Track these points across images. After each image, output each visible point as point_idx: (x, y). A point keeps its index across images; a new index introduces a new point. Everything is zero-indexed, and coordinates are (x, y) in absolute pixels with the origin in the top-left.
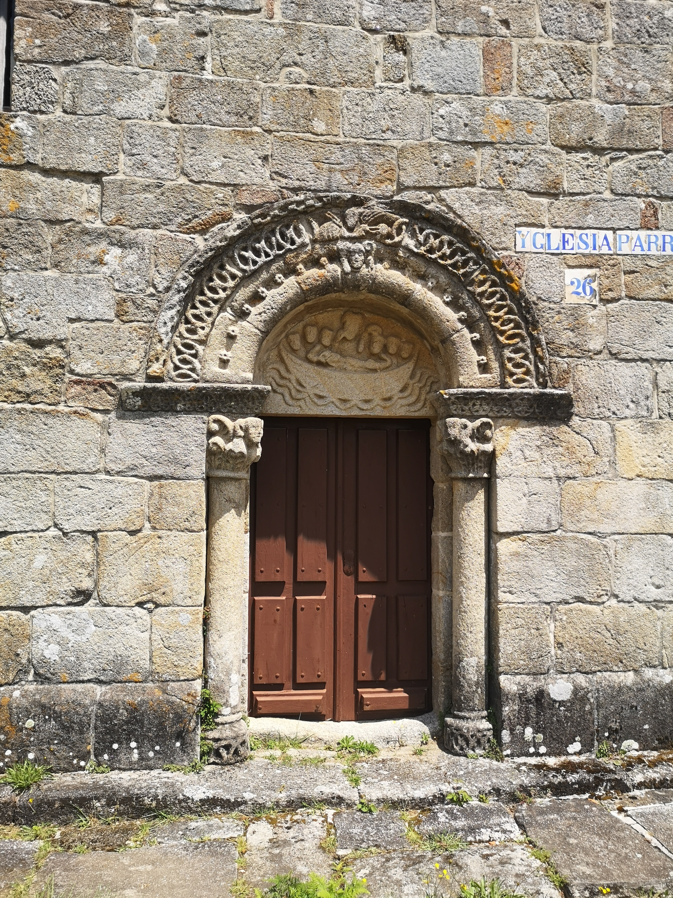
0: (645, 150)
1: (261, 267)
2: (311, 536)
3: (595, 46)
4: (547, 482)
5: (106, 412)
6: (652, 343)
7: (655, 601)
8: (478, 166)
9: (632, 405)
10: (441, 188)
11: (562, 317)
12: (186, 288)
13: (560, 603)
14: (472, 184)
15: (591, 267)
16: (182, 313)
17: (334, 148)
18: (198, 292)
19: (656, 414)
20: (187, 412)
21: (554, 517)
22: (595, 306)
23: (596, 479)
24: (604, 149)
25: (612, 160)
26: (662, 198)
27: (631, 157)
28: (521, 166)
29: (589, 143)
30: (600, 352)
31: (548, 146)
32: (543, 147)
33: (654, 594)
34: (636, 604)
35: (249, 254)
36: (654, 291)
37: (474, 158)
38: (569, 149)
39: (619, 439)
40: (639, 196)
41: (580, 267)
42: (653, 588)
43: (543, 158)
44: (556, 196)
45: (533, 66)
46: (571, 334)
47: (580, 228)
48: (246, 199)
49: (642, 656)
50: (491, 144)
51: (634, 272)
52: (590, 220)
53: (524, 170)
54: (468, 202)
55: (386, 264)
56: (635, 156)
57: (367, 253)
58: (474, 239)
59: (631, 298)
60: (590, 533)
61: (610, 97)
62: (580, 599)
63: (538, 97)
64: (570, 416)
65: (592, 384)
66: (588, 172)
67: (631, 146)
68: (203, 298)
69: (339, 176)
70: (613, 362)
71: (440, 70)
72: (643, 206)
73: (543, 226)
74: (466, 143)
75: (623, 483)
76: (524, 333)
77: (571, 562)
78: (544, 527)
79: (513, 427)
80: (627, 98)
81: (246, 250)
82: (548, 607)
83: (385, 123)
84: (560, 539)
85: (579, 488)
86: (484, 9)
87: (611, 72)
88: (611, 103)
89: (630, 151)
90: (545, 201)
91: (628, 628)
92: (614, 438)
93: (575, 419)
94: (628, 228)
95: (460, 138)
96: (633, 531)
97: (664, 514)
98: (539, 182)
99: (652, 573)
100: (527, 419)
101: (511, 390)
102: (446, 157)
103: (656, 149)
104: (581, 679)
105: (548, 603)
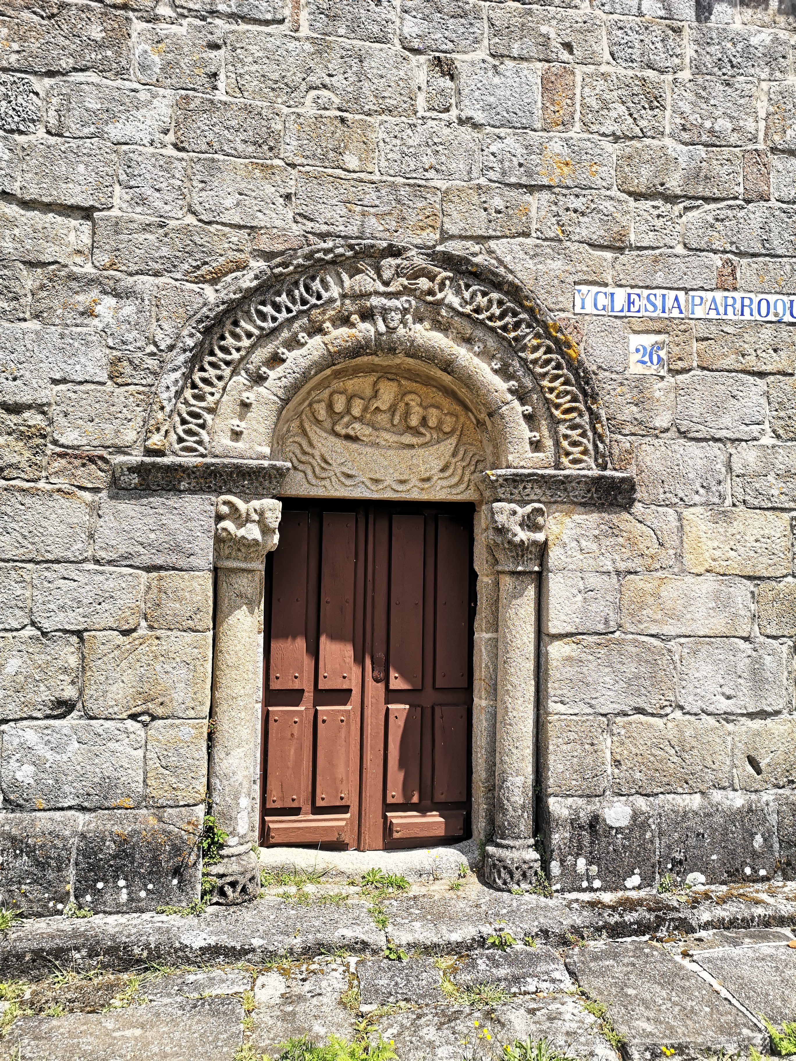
0: (724, 199)
1: (281, 324)
2: (335, 637)
3: (670, 77)
4: (605, 577)
5: (96, 490)
6: (726, 420)
7: (725, 713)
8: (533, 213)
9: (702, 491)
10: (490, 238)
11: (625, 389)
12: (193, 348)
13: (617, 715)
14: (526, 235)
15: (659, 332)
16: (187, 376)
17: (369, 188)
18: (207, 351)
19: (728, 501)
20: (193, 492)
21: (612, 616)
22: (662, 378)
23: (659, 574)
24: (677, 197)
25: (686, 209)
26: (741, 254)
27: (707, 207)
28: (583, 214)
29: (661, 189)
30: (667, 430)
31: (614, 192)
32: (608, 193)
33: (724, 705)
34: (704, 716)
35: (268, 309)
36: (730, 361)
37: (528, 203)
38: (637, 196)
39: (687, 529)
40: (715, 252)
41: (647, 332)
42: (723, 699)
43: (608, 206)
44: (621, 250)
45: (599, 98)
46: (635, 409)
47: (647, 287)
48: (265, 244)
49: (709, 776)
50: (549, 187)
51: (707, 339)
52: (659, 278)
53: (585, 219)
54: (521, 255)
55: (427, 324)
56: (713, 206)
57: (405, 311)
58: (527, 298)
59: (704, 368)
60: (652, 636)
61: (686, 136)
62: (640, 711)
63: (604, 135)
64: (632, 502)
65: (657, 467)
66: (659, 223)
67: (708, 194)
68: (213, 359)
69: (373, 220)
70: (682, 441)
71: (492, 99)
72: (720, 263)
73: (606, 285)
74: (521, 186)
75: (689, 579)
76: (582, 407)
77: (631, 668)
78: (601, 627)
79: (568, 514)
80: (704, 138)
81: (263, 303)
82: (604, 719)
83: (428, 160)
84: (619, 642)
85: (641, 584)
86: (544, 29)
87: (687, 108)
88: (686, 144)
89: (706, 200)
90: (609, 255)
91: (694, 744)
92: (681, 528)
93: (638, 506)
94: (702, 289)
95: (513, 180)
96: (701, 633)
97: (736, 615)
98: (602, 233)
99: (722, 682)
100: (583, 505)
101: (567, 472)
102: (498, 202)
103: (736, 198)
104: (641, 803)
105: (603, 715)
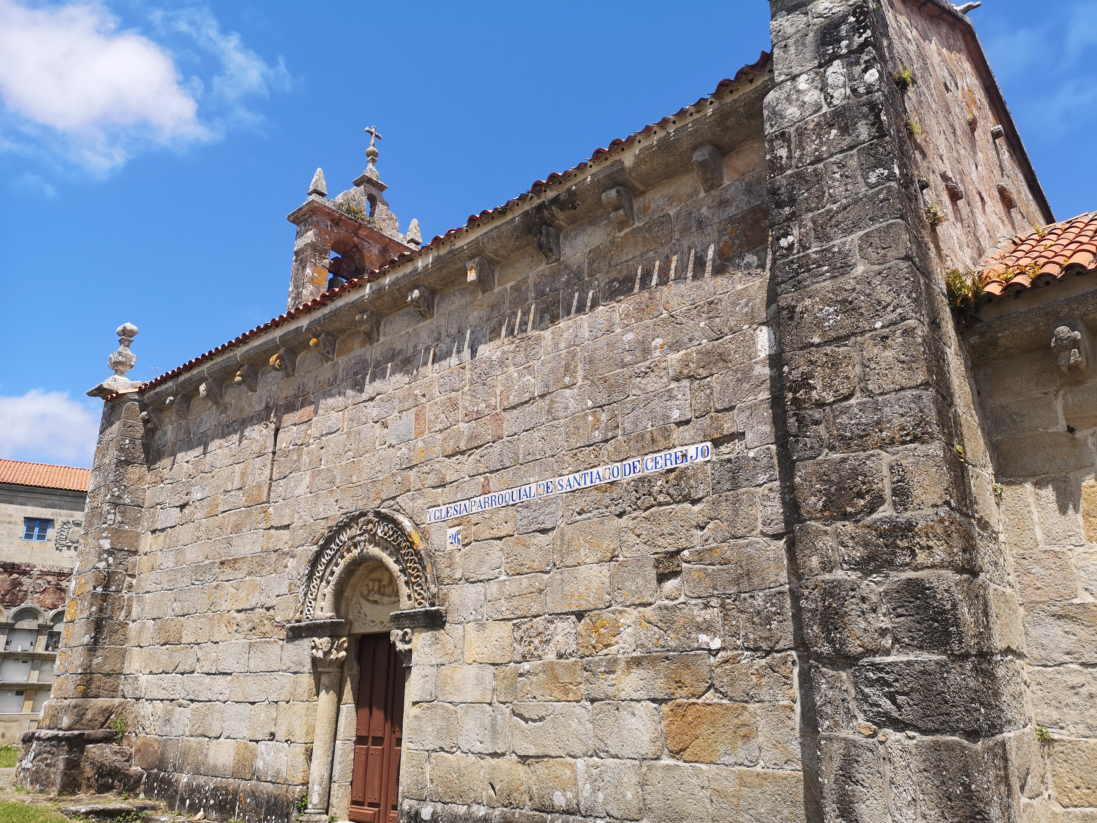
0: (484, 445)
1: (332, 557)
3: (460, 392)
4: (432, 668)
5: (283, 640)
6: (484, 569)
7: (479, 753)
8: (412, 479)
9: (474, 612)
10: (397, 496)
11: (445, 559)
13: (433, 751)
14: (409, 491)
15: (459, 525)
16: (308, 586)
17: (359, 488)
19: (485, 618)
20: (306, 637)
21: (434, 691)
22: (460, 550)
23: (454, 665)
24: (465, 451)
25: (469, 456)
26: (491, 472)
27: (477, 451)
28: (429, 473)
29: (457, 449)
30: (461, 579)
31: (441, 458)
32: (438, 459)
33: (478, 747)
34: (470, 754)
35: (328, 551)
36: (487, 535)
37: (410, 475)
38: (449, 456)
39: (466, 636)
40: (480, 474)
41: (454, 526)
42: (479, 743)
43: (437, 466)
44: (444, 486)
45: (434, 415)
46: (449, 569)
47: (455, 502)
48: (330, 523)
49: (472, 795)
50: (417, 465)
51: (478, 524)
52: (459, 497)
53: (430, 475)
54: (408, 500)
55: (373, 545)
56: (480, 450)
57: (365, 541)
59: (476, 541)
60: (450, 703)
61: (467, 418)
62: (442, 749)
63: (436, 432)
64: (444, 623)
65: (457, 601)
66: (458, 467)
67: (476, 445)
68: (315, 577)
69: (360, 502)
70: (467, 584)
71: (398, 433)
72: (483, 480)
74: (407, 468)
75: (466, 667)
76: (421, 574)
77: (439, 723)
78: (428, 698)
79: (420, 632)
80: (474, 416)
81: (328, 549)
82: (427, 753)
83: (378, 468)
84: (435, 707)
85: (446, 671)
86: (415, 392)
87: (467, 404)
88: (467, 422)
89: (477, 448)
90: (440, 490)
91: (465, 772)
92: (464, 636)
93: (447, 625)
94: (476, 496)
95: (404, 467)
96: (470, 701)
97: (486, 689)
98: (436, 480)
99: (478, 732)
100: (422, 627)
101: (417, 610)
102: (399, 479)
103: (489, 442)
104: (439, 806)
105: (428, 751)
